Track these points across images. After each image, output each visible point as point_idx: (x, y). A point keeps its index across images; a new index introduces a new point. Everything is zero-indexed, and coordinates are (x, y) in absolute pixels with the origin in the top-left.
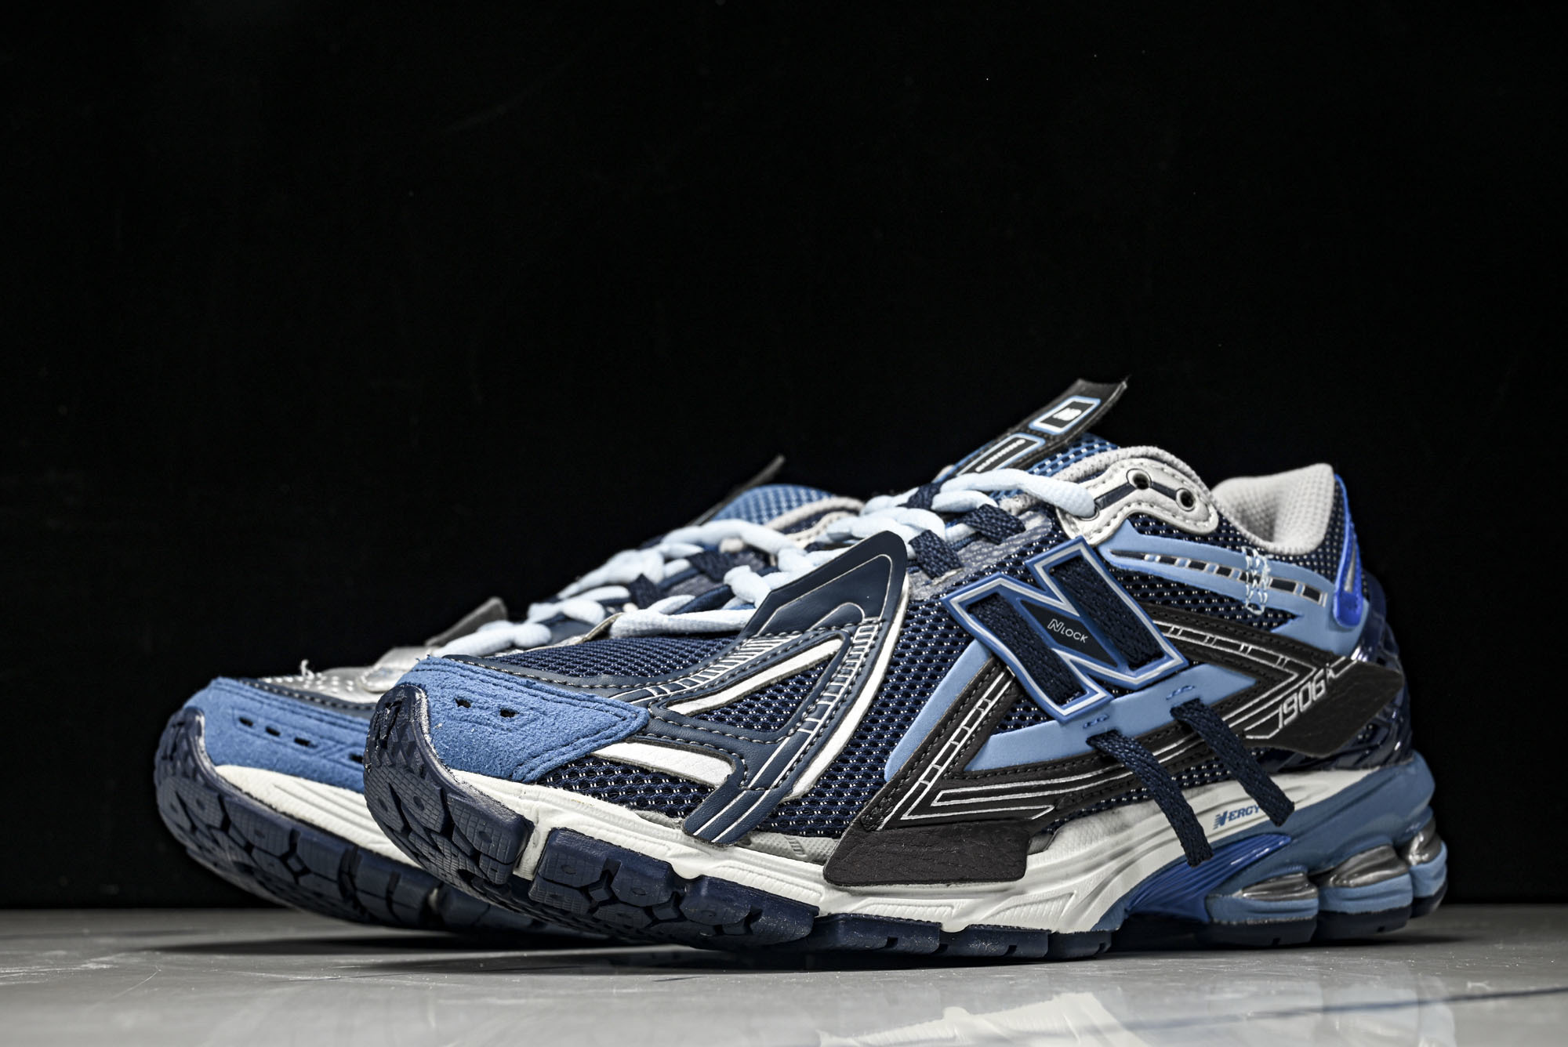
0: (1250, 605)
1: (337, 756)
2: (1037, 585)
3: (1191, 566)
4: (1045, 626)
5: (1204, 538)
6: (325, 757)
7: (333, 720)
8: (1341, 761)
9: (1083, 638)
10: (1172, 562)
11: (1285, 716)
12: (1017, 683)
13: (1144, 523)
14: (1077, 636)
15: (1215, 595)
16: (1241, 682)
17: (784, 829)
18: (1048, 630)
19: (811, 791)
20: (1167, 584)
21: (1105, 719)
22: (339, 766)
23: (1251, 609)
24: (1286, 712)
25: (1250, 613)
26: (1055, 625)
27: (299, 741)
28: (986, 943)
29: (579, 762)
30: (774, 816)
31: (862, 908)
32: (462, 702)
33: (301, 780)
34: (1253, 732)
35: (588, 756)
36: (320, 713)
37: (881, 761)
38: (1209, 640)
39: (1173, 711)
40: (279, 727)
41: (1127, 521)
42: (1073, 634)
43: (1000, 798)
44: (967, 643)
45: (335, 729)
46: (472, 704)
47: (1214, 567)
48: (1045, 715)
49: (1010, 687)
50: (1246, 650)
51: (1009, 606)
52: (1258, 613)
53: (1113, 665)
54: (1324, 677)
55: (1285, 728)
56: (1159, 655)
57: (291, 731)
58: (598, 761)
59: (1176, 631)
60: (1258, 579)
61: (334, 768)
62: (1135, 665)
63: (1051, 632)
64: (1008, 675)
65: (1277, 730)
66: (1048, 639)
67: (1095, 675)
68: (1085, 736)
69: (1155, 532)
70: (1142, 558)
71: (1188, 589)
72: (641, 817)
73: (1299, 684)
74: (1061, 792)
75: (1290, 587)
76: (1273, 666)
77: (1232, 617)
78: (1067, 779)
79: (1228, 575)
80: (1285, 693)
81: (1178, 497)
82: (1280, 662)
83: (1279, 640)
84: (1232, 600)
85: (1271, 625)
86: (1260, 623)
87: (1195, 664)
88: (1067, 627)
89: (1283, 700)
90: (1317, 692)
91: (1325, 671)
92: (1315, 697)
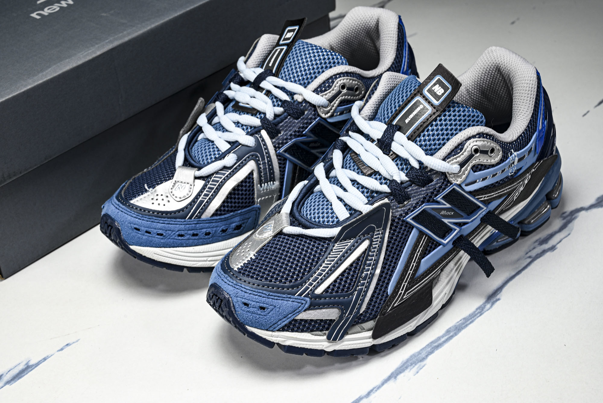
1: (173, 237)
3: (492, 177)
4: (439, 214)
6: (169, 238)
7: (168, 222)
9: (453, 213)
10: (486, 178)
11: (516, 197)
12: (430, 238)
13: (477, 168)
14: (451, 213)
15: (500, 180)
17: (358, 324)
18: (441, 215)
22: (175, 240)
24: (516, 195)
26: (443, 213)
27: (158, 234)
29: (290, 323)
32: (246, 304)
33: (163, 249)
35: (293, 320)
36: (163, 220)
37: (386, 288)
38: (496, 194)
39: (481, 220)
40: (150, 230)
41: (471, 170)
42: (449, 213)
44: (412, 230)
45: (170, 225)
46: (250, 306)
47: (500, 172)
48: (439, 244)
49: (427, 240)
53: (463, 218)
54: (530, 174)
57: (155, 231)
58: (296, 321)
59: (485, 196)
60: (514, 163)
61: (173, 242)
62: (469, 213)
64: (426, 235)
66: (440, 217)
67: (455, 223)
68: (452, 244)
69: (480, 170)
70: (476, 183)
71: (492, 184)
72: (312, 334)
73: (522, 185)
74: (444, 265)
75: (524, 157)
76: (515, 187)
77: (504, 181)
78: (446, 261)
79: (504, 171)
80: (517, 190)
81: (489, 152)
82: (517, 184)
83: (517, 177)
84: (505, 177)
85: (516, 174)
86: (513, 176)
87: (489, 203)
88: (447, 212)
89: (516, 193)
90: (528, 180)
91: (531, 172)
92: (527, 182)
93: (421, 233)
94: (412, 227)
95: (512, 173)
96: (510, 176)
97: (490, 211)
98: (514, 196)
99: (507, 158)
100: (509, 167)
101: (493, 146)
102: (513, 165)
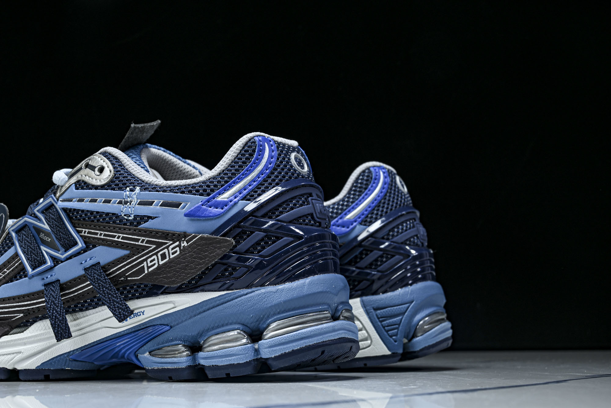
0: (125, 215)
3: (91, 201)
4: (39, 236)
5: (102, 187)
8: (207, 287)
9: (49, 240)
10: (83, 201)
11: (149, 267)
15: (103, 213)
16: (122, 253)
21: (54, 275)
23: (125, 217)
24: (149, 265)
26: (41, 235)
34: (130, 276)
38: (100, 234)
39: (86, 269)
41: (74, 185)
42: (47, 239)
47: (102, 200)
49: (19, 265)
50: (118, 237)
51: (29, 230)
52: (130, 218)
53: (59, 251)
54: (179, 246)
55: (149, 274)
56: (75, 243)
60: (131, 201)
62: (66, 250)
63: (40, 238)
64: (20, 260)
65: (144, 274)
66: (39, 242)
67: (51, 255)
68: (42, 282)
70: (71, 201)
71: (92, 213)
73: (157, 251)
74: (26, 308)
75: (151, 203)
76: (137, 243)
77: (114, 222)
78: (29, 302)
79: (110, 203)
80: (147, 256)
81: (96, 169)
82: (142, 241)
83: (140, 230)
84: (113, 214)
85: (139, 224)
86: (131, 223)
87: (94, 246)
88: (44, 236)
89: (146, 260)
90: (173, 254)
91: (180, 243)
92: (172, 256)
93: (16, 255)
94: (12, 244)
95: (130, 216)
96: (126, 220)
97: (99, 263)
98: (142, 262)
99: (120, 189)
100: (120, 203)
101: (104, 165)
102: (129, 204)
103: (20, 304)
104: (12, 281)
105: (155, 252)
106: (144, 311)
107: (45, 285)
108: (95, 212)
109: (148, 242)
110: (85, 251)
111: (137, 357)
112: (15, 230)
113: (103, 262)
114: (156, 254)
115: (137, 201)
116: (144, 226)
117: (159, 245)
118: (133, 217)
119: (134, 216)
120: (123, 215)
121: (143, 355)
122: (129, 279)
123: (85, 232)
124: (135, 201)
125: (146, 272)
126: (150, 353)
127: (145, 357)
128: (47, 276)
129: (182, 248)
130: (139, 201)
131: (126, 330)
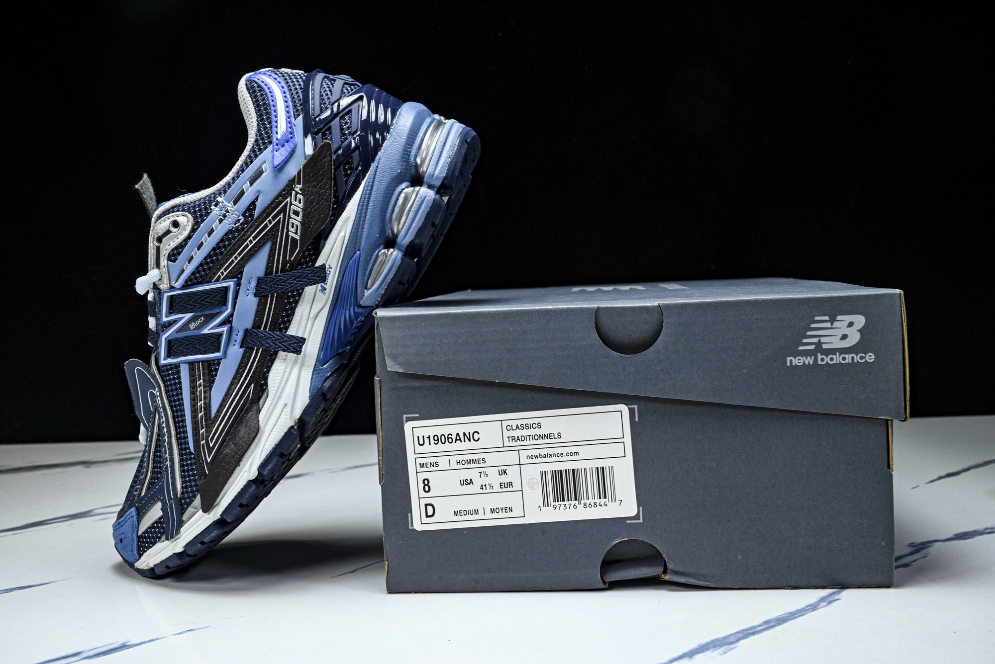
0: (235, 224)
2: (175, 322)
3: (198, 249)
4: (190, 330)
5: (193, 230)
9: (202, 318)
10: (192, 257)
11: (296, 233)
12: (202, 362)
13: (173, 256)
14: (200, 320)
15: (218, 243)
16: (265, 250)
17: (189, 504)
18: (192, 330)
19: (182, 484)
20: (201, 265)
21: (238, 332)
23: (239, 224)
24: (294, 231)
25: (238, 226)
26: (192, 326)
28: (268, 466)
29: (139, 541)
30: (182, 505)
31: (223, 507)
34: (291, 256)
35: (139, 537)
37: (189, 448)
38: (236, 259)
39: (255, 295)
41: (169, 262)
42: (199, 321)
43: (228, 414)
44: (179, 369)
47: (206, 237)
48: (219, 360)
49: (203, 365)
50: (250, 243)
51: (177, 339)
52: (241, 221)
53: (220, 313)
54: (297, 193)
55: (301, 237)
56: (226, 289)
58: (141, 537)
59: (222, 273)
60: (227, 211)
62: (225, 304)
63: (194, 329)
64: (198, 362)
66: (196, 333)
67: (218, 324)
68: (237, 348)
69: (179, 254)
70: (184, 270)
71: (209, 256)
72: (162, 542)
73: (287, 216)
74: (249, 377)
75: (242, 193)
76: (268, 229)
77: (234, 238)
78: (246, 371)
79: (214, 231)
80: (285, 227)
81: (172, 229)
82: (269, 223)
83: (258, 217)
84: (226, 234)
85: (252, 216)
86: (246, 222)
87: (241, 273)
88: (195, 322)
89: (288, 231)
90: (300, 203)
91: (295, 191)
92: (301, 205)
93: (191, 364)
94: (177, 366)
95: (239, 220)
96: (240, 225)
97: (259, 278)
98: (287, 236)
99: (208, 214)
100: (221, 221)
101: (172, 219)
102: (227, 214)
103: (241, 381)
104: (213, 381)
105: (287, 217)
106: (329, 265)
107: (241, 347)
108: (210, 252)
109: (274, 218)
110: (238, 285)
111: (360, 306)
112: (166, 356)
113: (261, 273)
114: (290, 218)
115: (231, 204)
116: (257, 213)
117: (284, 210)
118: (242, 218)
119: (242, 216)
120: (234, 226)
121: (364, 297)
122: (292, 259)
123: (223, 272)
124: (230, 206)
125: (298, 237)
126: (366, 289)
127: (368, 296)
128: (234, 340)
129: (300, 192)
130: (232, 202)
131: (333, 297)
